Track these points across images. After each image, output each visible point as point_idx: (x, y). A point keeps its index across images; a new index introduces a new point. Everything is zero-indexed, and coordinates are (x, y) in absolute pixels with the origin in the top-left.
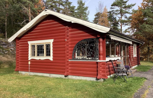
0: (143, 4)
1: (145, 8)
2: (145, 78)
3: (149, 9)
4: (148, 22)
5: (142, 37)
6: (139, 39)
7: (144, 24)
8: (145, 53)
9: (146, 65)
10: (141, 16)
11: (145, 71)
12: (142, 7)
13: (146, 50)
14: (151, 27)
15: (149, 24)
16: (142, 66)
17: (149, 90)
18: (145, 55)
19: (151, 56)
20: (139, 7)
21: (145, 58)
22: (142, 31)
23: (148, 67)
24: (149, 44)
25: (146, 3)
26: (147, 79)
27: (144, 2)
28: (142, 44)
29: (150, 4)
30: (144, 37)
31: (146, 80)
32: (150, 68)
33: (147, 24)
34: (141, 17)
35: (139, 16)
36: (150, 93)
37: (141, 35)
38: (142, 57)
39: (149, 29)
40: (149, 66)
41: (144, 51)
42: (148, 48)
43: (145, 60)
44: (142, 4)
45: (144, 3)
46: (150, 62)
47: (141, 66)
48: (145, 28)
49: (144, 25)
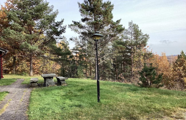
0: (7, 4)
1: (9, 9)
2: (7, 92)
3: (14, 12)
4: (13, 26)
5: (6, 44)
6: (3, 47)
7: (8, 28)
8: (11, 64)
9: (11, 78)
10: (4, 18)
11: (8, 85)
12: (6, 7)
13: (11, 60)
14: (16, 34)
15: (14, 29)
16: (6, 79)
17: (10, 103)
18: (11, 67)
19: (18, 68)
20: (2, 6)
21: (11, 71)
22: (5, 37)
23: (12, 80)
24: (14, 54)
25: (11, 3)
26: (9, 93)
27: (8, 1)
28: (6, 52)
29: (16, 7)
30: (8, 44)
31: (7, 94)
32: (14, 80)
33: (11, 29)
34: (5, 20)
35: (2, 18)
36: (10, 106)
37: (5, 41)
38: (7, 69)
39: (14, 36)
40: (14, 79)
41: (10, 62)
42: (14, 58)
43: (10, 73)
44: (5, 3)
45: (9, 3)
46: (16, 74)
47: (4, 79)
48: (9, 33)
49: (8, 30)
